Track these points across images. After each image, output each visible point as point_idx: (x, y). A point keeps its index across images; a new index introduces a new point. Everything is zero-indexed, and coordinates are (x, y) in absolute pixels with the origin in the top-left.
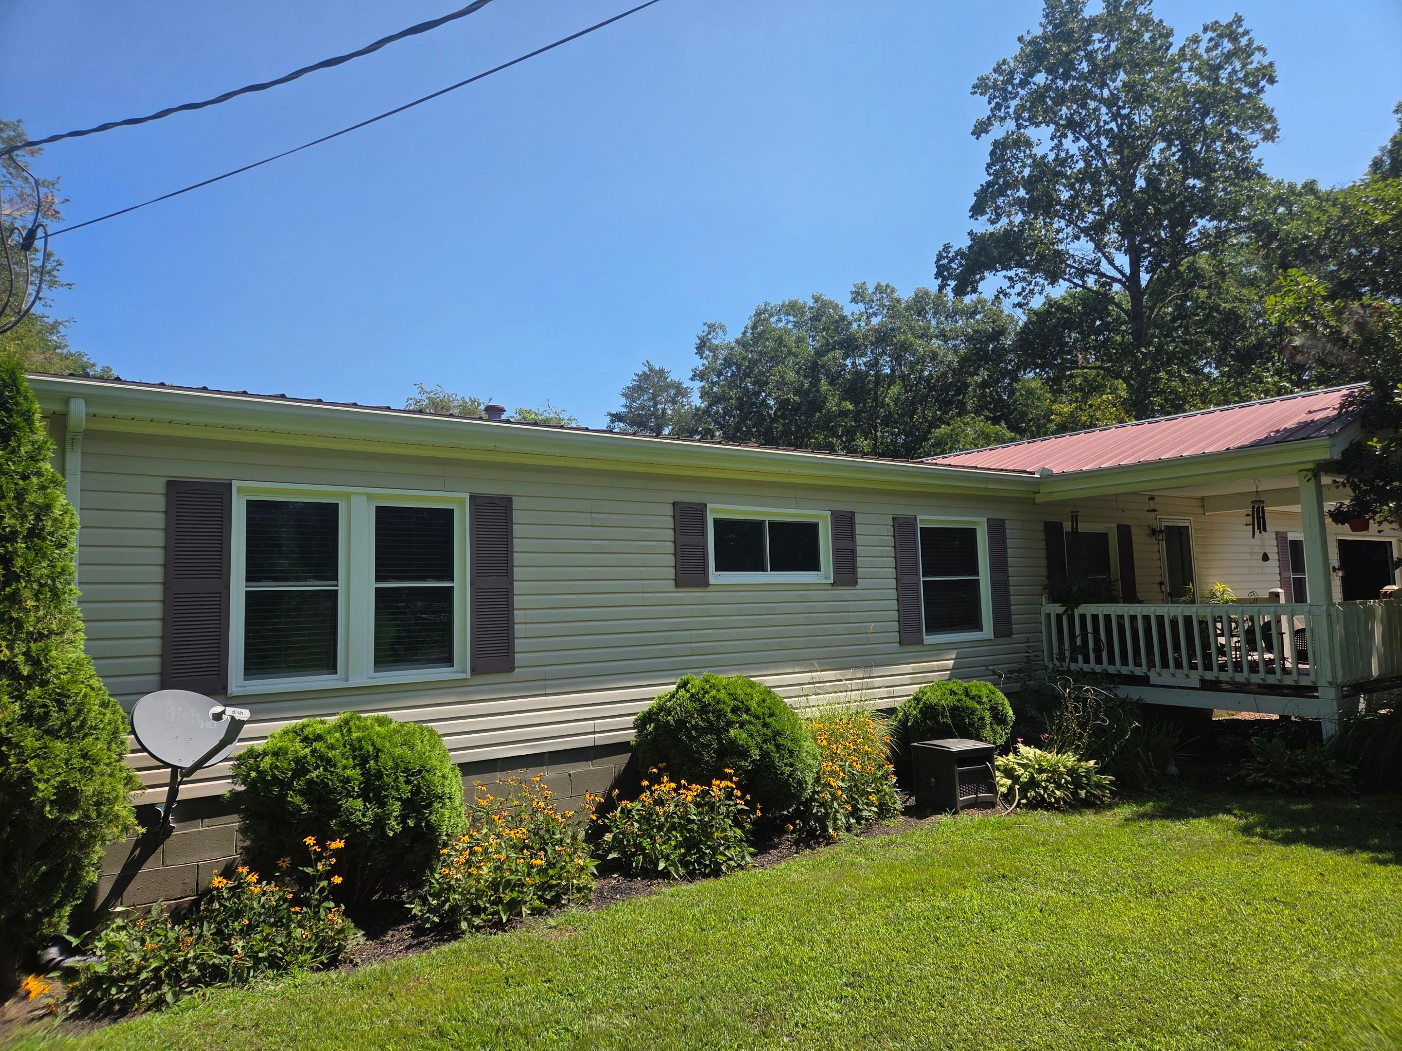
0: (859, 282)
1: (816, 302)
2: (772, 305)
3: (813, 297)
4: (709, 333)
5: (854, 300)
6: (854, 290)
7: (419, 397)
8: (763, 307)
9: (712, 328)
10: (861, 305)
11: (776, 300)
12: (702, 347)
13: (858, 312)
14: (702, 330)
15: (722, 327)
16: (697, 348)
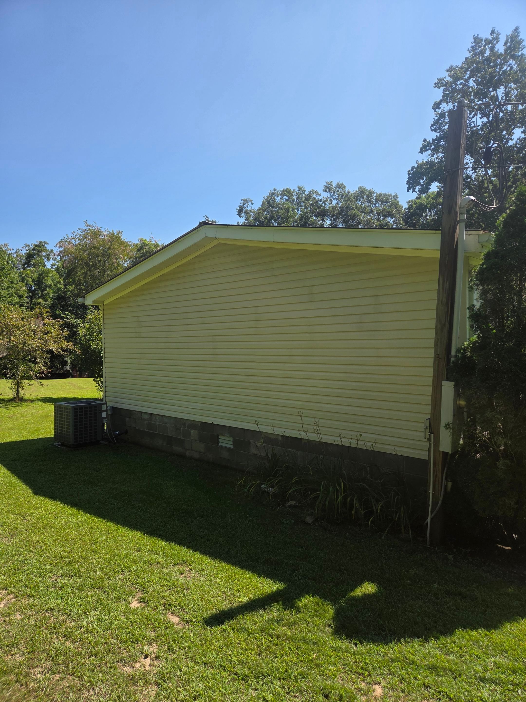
0: (329, 181)
1: (299, 190)
2: (278, 190)
3: (299, 188)
4: (244, 204)
5: (325, 191)
6: (326, 185)
7: (85, 228)
8: (273, 191)
9: (245, 201)
10: (329, 194)
11: (280, 188)
12: (240, 211)
13: (326, 197)
14: (239, 203)
15: (251, 201)
16: (238, 212)
